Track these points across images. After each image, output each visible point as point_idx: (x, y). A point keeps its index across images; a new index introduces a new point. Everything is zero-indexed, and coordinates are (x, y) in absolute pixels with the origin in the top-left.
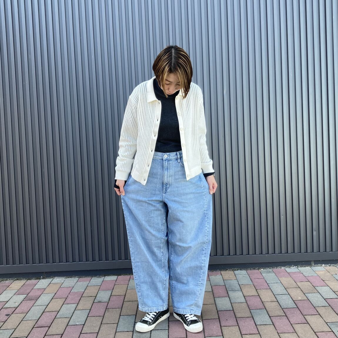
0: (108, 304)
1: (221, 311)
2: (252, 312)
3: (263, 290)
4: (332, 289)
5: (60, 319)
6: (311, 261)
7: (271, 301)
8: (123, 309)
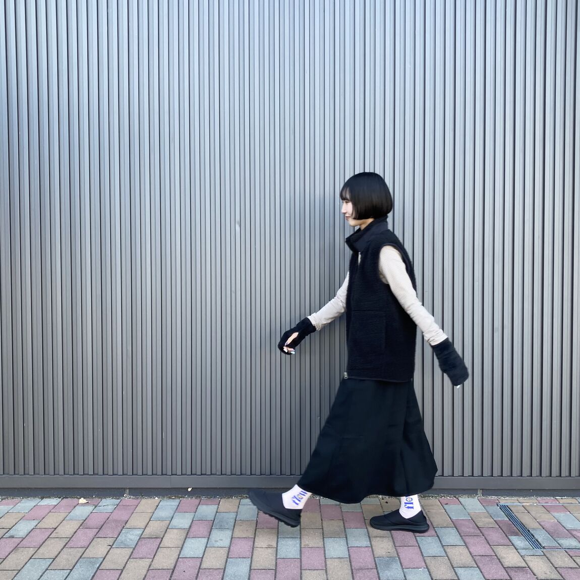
0: (22, 540)
1: (184, 559)
4: (368, 533)
7: (267, 547)
8: (40, 549)
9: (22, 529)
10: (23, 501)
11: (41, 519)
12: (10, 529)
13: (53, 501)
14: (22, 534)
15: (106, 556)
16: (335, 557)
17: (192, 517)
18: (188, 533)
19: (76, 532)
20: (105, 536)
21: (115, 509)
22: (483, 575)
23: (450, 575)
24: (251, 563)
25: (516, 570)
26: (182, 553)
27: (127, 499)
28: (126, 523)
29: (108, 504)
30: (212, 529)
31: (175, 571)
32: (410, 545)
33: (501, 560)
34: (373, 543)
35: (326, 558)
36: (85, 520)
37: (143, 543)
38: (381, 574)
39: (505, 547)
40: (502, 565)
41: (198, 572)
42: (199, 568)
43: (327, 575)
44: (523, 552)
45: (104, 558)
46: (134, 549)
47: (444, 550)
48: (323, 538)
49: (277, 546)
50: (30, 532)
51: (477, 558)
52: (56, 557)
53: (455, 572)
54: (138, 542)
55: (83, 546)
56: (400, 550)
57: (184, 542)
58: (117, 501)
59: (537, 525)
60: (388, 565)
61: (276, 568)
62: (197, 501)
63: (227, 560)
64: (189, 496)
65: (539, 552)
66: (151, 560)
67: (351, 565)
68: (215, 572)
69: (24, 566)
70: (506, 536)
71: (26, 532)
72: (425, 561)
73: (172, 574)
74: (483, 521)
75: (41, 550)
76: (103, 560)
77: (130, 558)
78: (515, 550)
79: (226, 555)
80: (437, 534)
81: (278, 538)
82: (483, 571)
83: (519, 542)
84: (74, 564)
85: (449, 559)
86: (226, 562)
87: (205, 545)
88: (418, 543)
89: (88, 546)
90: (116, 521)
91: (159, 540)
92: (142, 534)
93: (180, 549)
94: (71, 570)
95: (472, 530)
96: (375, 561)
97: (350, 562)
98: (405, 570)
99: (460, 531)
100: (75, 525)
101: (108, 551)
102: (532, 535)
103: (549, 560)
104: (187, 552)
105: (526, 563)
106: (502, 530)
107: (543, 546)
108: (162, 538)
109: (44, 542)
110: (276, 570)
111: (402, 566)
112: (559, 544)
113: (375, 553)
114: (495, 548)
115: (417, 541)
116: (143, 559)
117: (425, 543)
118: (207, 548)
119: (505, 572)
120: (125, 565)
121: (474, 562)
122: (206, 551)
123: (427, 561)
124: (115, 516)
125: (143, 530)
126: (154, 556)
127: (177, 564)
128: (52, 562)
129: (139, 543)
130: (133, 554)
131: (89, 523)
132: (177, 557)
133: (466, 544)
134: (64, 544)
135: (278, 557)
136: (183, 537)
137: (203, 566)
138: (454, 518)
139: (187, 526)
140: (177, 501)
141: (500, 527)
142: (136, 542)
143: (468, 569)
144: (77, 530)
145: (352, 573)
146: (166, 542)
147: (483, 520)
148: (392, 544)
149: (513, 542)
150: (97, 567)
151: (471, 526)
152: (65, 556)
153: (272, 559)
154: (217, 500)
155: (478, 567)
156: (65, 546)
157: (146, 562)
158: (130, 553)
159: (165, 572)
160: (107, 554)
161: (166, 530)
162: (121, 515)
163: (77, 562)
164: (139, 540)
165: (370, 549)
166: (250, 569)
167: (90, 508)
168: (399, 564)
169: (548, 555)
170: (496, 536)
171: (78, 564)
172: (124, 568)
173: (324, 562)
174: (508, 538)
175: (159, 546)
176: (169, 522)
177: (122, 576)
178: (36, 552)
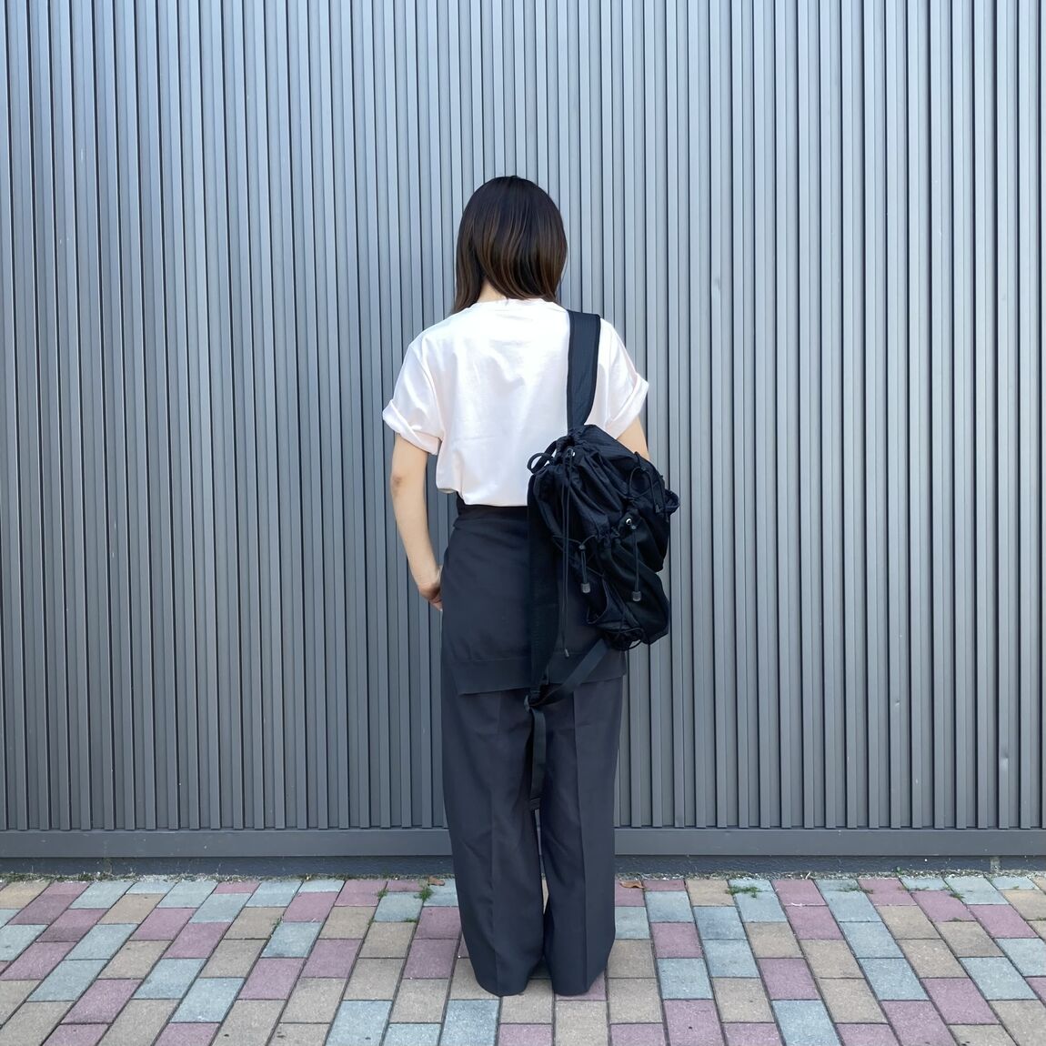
0: (304, 965)
2: (775, 1007)
3: (822, 943)
5: (147, 1003)
7: (843, 976)
8: (353, 981)
9: (294, 939)
10: (264, 884)
11: (323, 920)
12: (268, 940)
13: (325, 886)
14: (298, 949)
16: (1007, 997)
17: (645, 915)
18: (653, 947)
19: (410, 945)
26: (665, 991)
30: (701, 940)
31: (669, 1028)
35: (987, 1001)
36: (417, 922)
41: (723, 1030)
42: (720, 1021)
48: (957, 958)
49: (865, 976)
50: (313, 946)
52: (395, 997)
55: (440, 975)
57: (656, 967)
61: (889, 1022)
63: (770, 1003)
68: (760, 1028)
69: (336, 1015)
71: (305, 946)
75: (356, 983)
79: (763, 994)
84: (440, 1012)
86: (772, 1008)
87: (705, 972)
93: (656, 981)
94: (442, 1024)
100: (400, 933)
104: (675, 988)
118: (714, 980)
122: (716, 987)
127: (668, 1013)
128: (392, 1008)
132: (658, 997)
134: (398, 971)
135: (881, 998)
137: (728, 1016)
139: (646, 934)
144: (411, 942)
152: (413, 996)
153: (868, 1001)
156: (402, 974)
159: (648, 1029)
163: (445, 1008)
166: (834, 1023)
171: (450, 1013)
172: (554, 1020)
173: (987, 1008)
178: (347, 986)
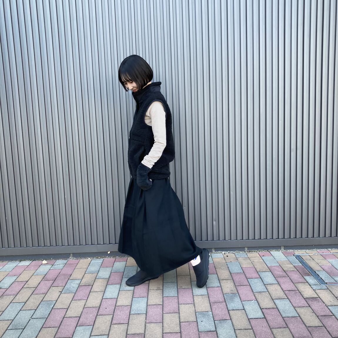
0: (7, 290)
1: (106, 299)
2: (133, 300)
4: (218, 277)
6: (211, 249)
7: (157, 289)
9: (7, 282)
10: (9, 263)
11: (18, 275)
13: (26, 263)
14: (6, 286)
15: (58, 299)
16: (199, 294)
17: (111, 270)
18: (108, 281)
19: (40, 283)
20: (57, 286)
21: (64, 266)
22: (292, 304)
23: (271, 305)
24: (147, 301)
25: (312, 299)
26: (104, 296)
27: (72, 260)
28: (71, 276)
29: (60, 263)
30: (123, 278)
31: (100, 308)
32: (244, 285)
33: (302, 293)
34: (221, 284)
35: (193, 296)
36: (46, 275)
37: (80, 289)
38: (228, 306)
39: (303, 284)
40: (303, 296)
41: (115, 308)
42: (115, 306)
43: (195, 307)
44: (314, 287)
45: (57, 301)
46: (75, 294)
47: (266, 287)
48: (191, 281)
49: (163, 288)
50: (12, 284)
51: (286, 292)
52: (27, 301)
53: (274, 302)
54: (78, 288)
55: (43, 293)
56: (239, 288)
57: (106, 288)
58: (65, 261)
59: (319, 268)
60: (232, 299)
61: (163, 304)
62: (114, 259)
63: (132, 299)
64: (109, 256)
65: (324, 286)
66: (85, 301)
67: (209, 300)
68: (125, 308)
69: (6, 308)
70: (303, 276)
71: (9, 284)
72: (254, 295)
73: (98, 310)
74: (287, 267)
75: (17, 297)
76: (56, 302)
77: (72, 300)
78: (309, 286)
79: (132, 296)
80: (260, 277)
81: (163, 283)
82: (291, 301)
83: (311, 280)
84: (38, 305)
85: (269, 294)
86: (132, 301)
87: (119, 289)
88: (249, 283)
89: (47, 293)
90: (64, 275)
91: (91, 287)
92: (80, 283)
93: (103, 292)
94: (36, 310)
95: (281, 273)
96: (224, 297)
97: (209, 298)
98: (243, 302)
99: (274, 274)
100: (39, 279)
101: (59, 296)
102: (318, 275)
103: (331, 292)
104: (108, 295)
105: (318, 295)
106: (299, 272)
107: (326, 282)
108: (93, 286)
109: (20, 291)
110: (163, 305)
111: (241, 300)
112: (335, 281)
113: (223, 291)
114: (297, 285)
115: (248, 281)
116: (81, 301)
117: (253, 283)
118: (120, 291)
119: (305, 301)
120: (70, 305)
121: (285, 295)
122: (119, 294)
123: (256, 296)
124: (63, 272)
125: (81, 280)
126: (88, 298)
127: (102, 303)
128: (24, 305)
129: (78, 290)
130: (75, 297)
131: (48, 277)
132: (102, 298)
133: (278, 283)
134: (32, 292)
135: (164, 296)
136: (105, 284)
137: (118, 304)
138: (269, 265)
139: (107, 277)
140: (102, 259)
141: (297, 270)
142: (76, 289)
143: (282, 300)
144: (41, 281)
145: (211, 306)
146: (95, 288)
147: (287, 265)
148: (233, 284)
149: (307, 280)
150: (52, 307)
151: (280, 270)
152: (32, 300)
153: (160, 297)
154: (125, 258)
155: (288, 298)
156: (33, 293)
157: (82, 303)
158: (72, 297)
159: (94, 309)
160: (58, 298)
161: (95, 280)
162: (68, 271)
163: (40, 304)
164: (78, 287)
165: (220, 288)
166: (147, 305)
167: (49, 267)
168: (239, 298)
169: (330, 289)
170: (296, 276)
171: (40, 306)
172: (69, 307)
173: (192, 298)
174: (304, 278)
175: (90, 291)
176: (96, 274)
177: (67, 313)
178: (14, 298)
